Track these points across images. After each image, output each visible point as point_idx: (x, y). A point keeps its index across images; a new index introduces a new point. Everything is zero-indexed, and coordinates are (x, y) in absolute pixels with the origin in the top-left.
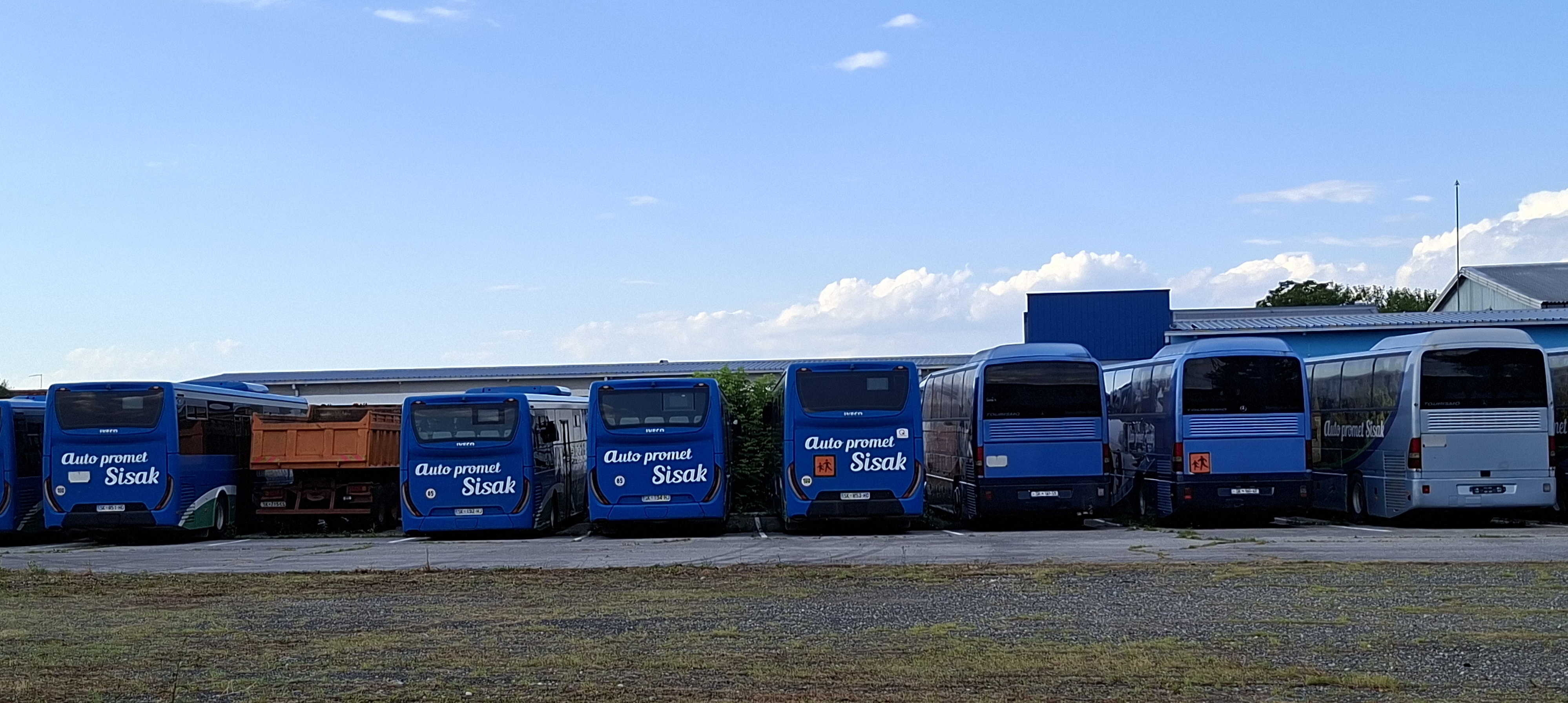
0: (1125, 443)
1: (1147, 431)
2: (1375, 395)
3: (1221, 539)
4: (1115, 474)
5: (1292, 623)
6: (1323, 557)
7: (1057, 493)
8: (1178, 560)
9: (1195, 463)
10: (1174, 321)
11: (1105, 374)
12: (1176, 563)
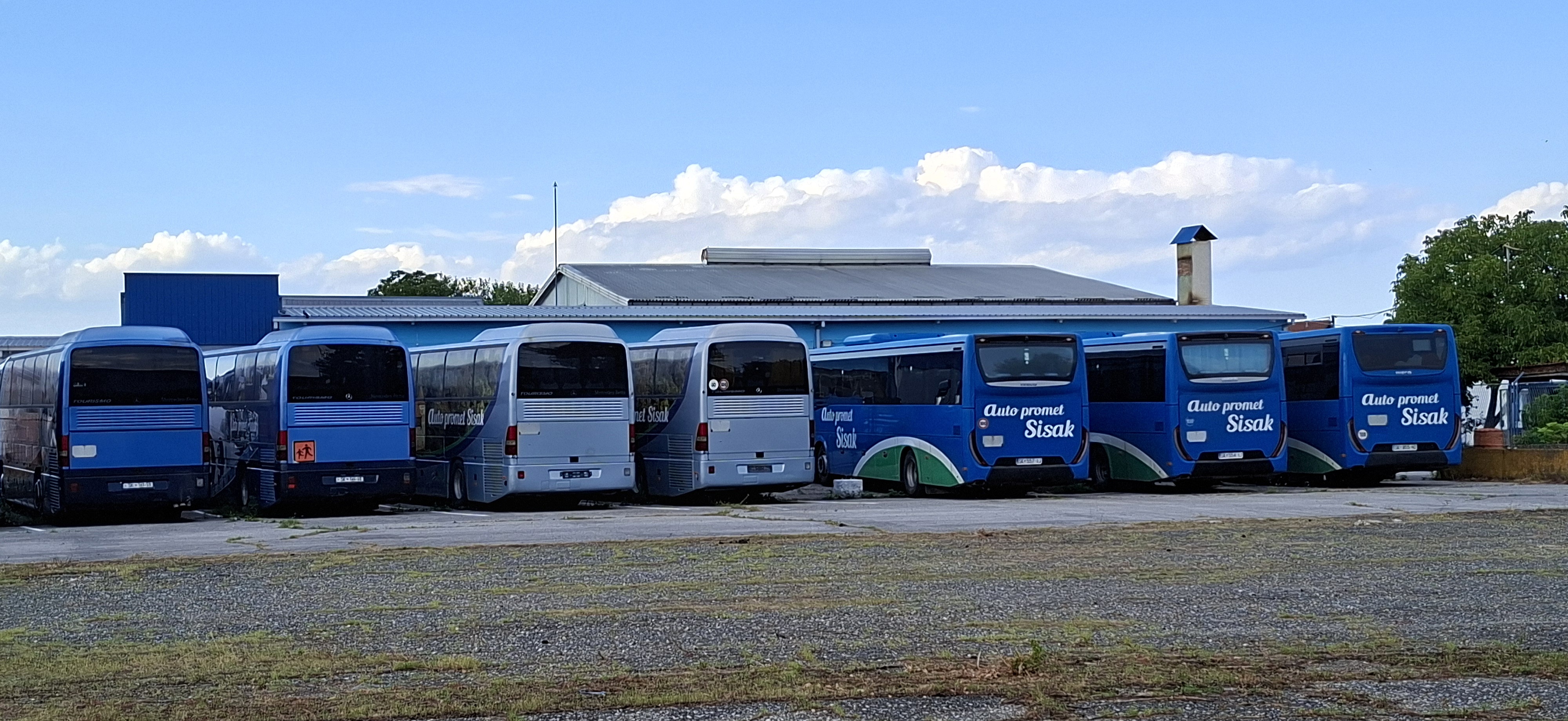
0: (227, 431)
1: (250, 419)
2: (476, 384)
3: (324, 528)
4: (217, 464)
5: (386, 610)
6: (422, 543)
7: (151, 485)
8: (278, 551)
9: (299, 452)
10: (283, 306)
11: (205, 359)
12: (275, 553)
